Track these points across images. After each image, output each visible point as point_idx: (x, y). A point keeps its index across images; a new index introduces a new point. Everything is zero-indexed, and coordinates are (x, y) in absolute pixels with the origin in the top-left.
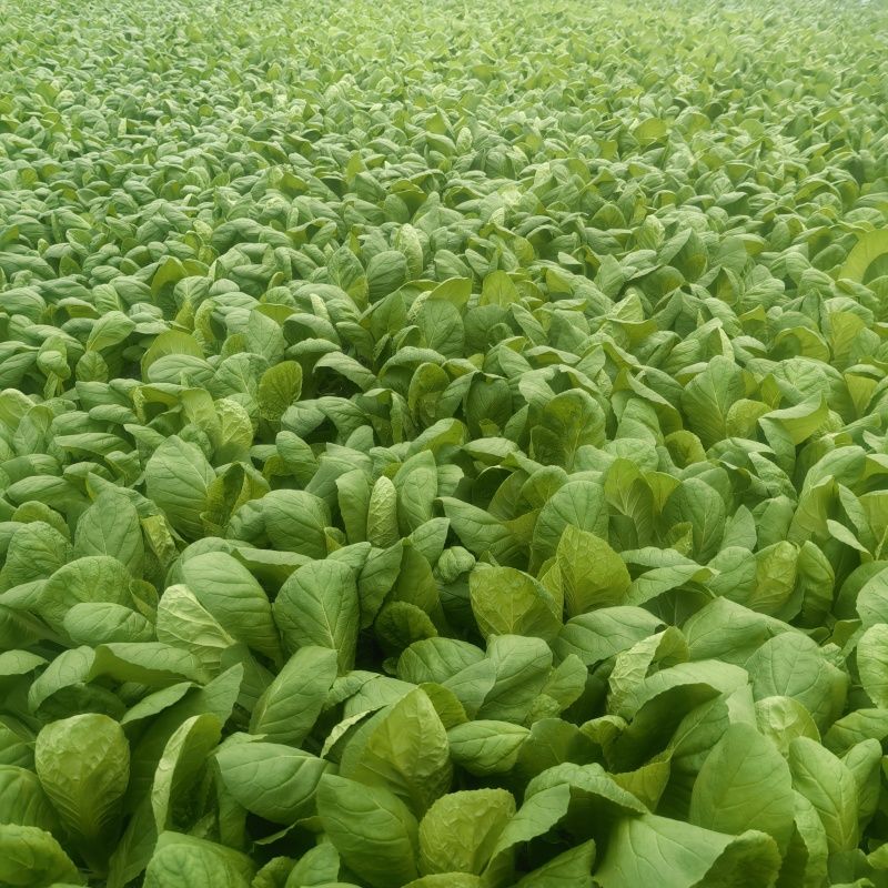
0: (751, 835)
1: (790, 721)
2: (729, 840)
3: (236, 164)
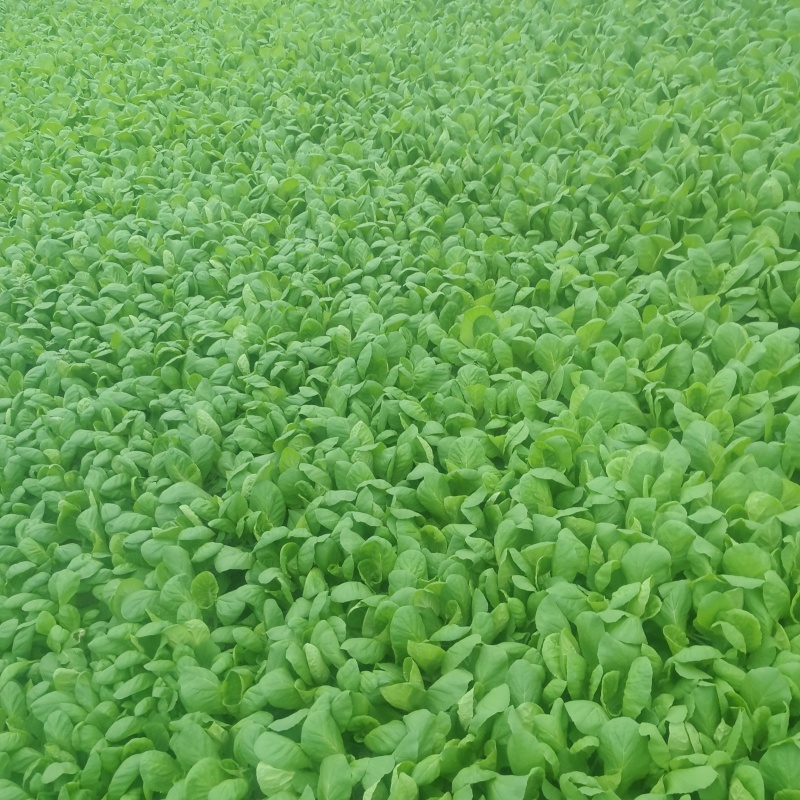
0: (533, 771)
1: (530, 710)
2: (526, 778)
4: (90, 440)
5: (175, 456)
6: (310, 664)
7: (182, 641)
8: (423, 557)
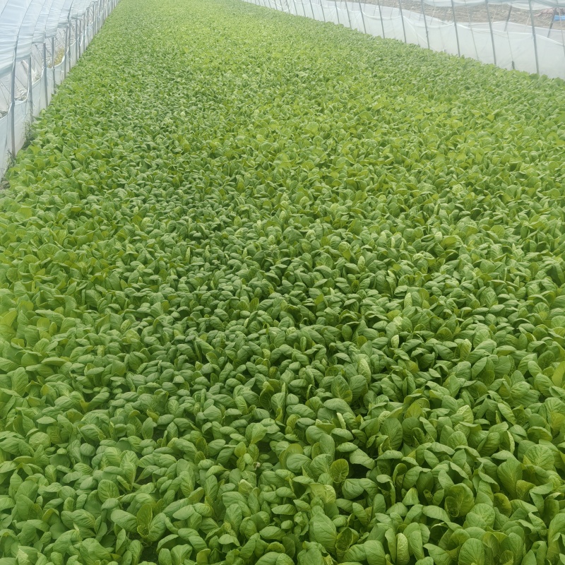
3: (258, 289)
4: (290, 352)
5: (340, 381)
6: (399, 548)
7: (319, 496)
8: (494, 512)
